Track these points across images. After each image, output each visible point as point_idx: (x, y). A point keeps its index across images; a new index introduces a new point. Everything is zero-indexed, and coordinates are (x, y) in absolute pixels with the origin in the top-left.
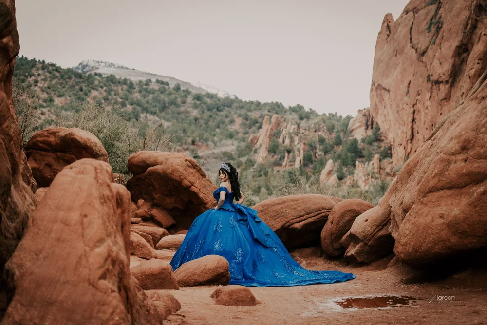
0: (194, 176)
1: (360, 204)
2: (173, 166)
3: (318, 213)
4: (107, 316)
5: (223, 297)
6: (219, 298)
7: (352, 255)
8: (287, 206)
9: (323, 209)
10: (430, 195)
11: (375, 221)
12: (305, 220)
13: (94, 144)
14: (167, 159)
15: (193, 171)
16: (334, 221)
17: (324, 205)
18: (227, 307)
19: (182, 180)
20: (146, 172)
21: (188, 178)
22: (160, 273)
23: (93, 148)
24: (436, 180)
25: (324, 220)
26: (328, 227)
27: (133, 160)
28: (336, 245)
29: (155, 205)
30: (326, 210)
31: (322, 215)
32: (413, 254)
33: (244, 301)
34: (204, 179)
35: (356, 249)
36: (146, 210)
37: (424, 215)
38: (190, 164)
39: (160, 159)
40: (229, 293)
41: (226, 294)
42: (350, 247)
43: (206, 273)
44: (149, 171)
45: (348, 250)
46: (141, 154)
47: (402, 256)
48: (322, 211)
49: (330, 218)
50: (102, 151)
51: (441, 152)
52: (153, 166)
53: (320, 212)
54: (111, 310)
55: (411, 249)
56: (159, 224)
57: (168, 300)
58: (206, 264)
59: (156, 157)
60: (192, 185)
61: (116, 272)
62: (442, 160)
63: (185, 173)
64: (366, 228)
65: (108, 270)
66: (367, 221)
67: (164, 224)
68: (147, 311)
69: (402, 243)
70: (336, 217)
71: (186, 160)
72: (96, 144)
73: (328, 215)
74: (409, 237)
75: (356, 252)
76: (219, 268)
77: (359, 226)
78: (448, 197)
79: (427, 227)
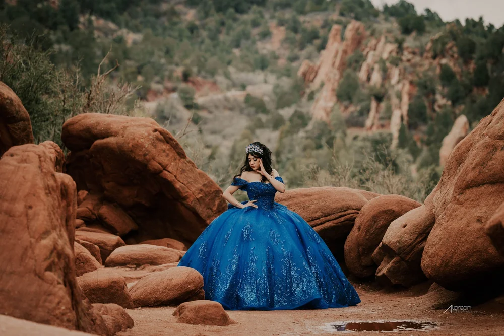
0: (167, 155)
1: (401, 203)
2: (134, 139)
3: (339, 214)
4: (54, 305)
5: (188, 314)
6: (182, 315)
7: (383, 274)
8: (296, 204)
9: (348, 208)
10: (468, 192)
11: (417, 226)
12: (321, 223)
13: (8, 101)
14: (125, 128)
15: (165, 146)
16: (362, 227)
17: (350, 203)
18: (191, 325)
19: (148, 161)
20: (92, 147)
21: (157, 158)
22: (109, 286)
23: (7, 107)
24: (476, 172)
25: (349, 224)
26: (354, 234)
27: (70, 128)
28: (365, 261)
29: (105, 200)
30: (353, 211)
31: (346, 217)
32: (442, 269)
33: (213, 319)
34: (182, 160)
35: (388, 266)
36: (90, 206)
37: (458, 217)
38: (161, 137)
39: (115, 127)
40: (195, 308)
41: (191, 310)
42: (382, 263)
43: (171, 290)
44: (96, 145)
45: (379, 268)
46: (84, 118)
47: (429, 270)
48: (346, 212)
49: (358, 222)
50: (22, 113)
51: (487, 135)
52: (103, 138)
53: (343, 213)
54: (57, 300)
55: (440, 261)
56: (112, 230)
57: (118, 314)
58: (171, 278)
59: (109, 124)
60: (165, 169)
61: (62, 266)
62: (487, 146)
63: (153, 150)
64: (403, 237)
65: (53, 262)
66: (405, 226)
67: (119, 230)
68: (92, 320)
69: (430, 254)
70: (366, 221)
71: (156, 131)
72: (11, 100)
73: (355, 218)
74: (439, 246)
75: (389, 270)
76: (189, 283)
77: (394, 233)
78: (490, 194)
79: (461, 233)
